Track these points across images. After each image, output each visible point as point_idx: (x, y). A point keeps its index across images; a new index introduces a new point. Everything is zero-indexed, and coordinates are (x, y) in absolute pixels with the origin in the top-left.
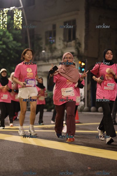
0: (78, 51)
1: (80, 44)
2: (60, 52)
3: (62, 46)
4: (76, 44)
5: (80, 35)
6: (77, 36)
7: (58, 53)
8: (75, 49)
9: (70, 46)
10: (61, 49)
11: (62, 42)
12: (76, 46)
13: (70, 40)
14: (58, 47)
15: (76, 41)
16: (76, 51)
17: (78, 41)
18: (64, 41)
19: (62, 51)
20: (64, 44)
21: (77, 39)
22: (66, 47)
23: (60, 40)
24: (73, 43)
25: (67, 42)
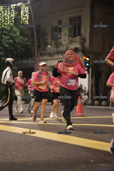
0: (83, 46)
1: (84, 40)
2: (65, 47)
3: (67, 41)
4: (81, 39)
5: (84, 31)
6: (82, 32)
7: (64, 48)
8: (80, 44)
9: (75, 42)
10: (66, 45)
11: (67, 37)
12: (81, 41)
13: (75, 36)
14: (64, 43)
15: (81, 36)
16: (81, 46)
17: (82, 37)
18: (69, 36)
19: (67, 46)
20: (70, 40)
21: (82, 34)
22: (71, 42)
23: (65, 35)
24: (78, 38)
25: (73, 38)
